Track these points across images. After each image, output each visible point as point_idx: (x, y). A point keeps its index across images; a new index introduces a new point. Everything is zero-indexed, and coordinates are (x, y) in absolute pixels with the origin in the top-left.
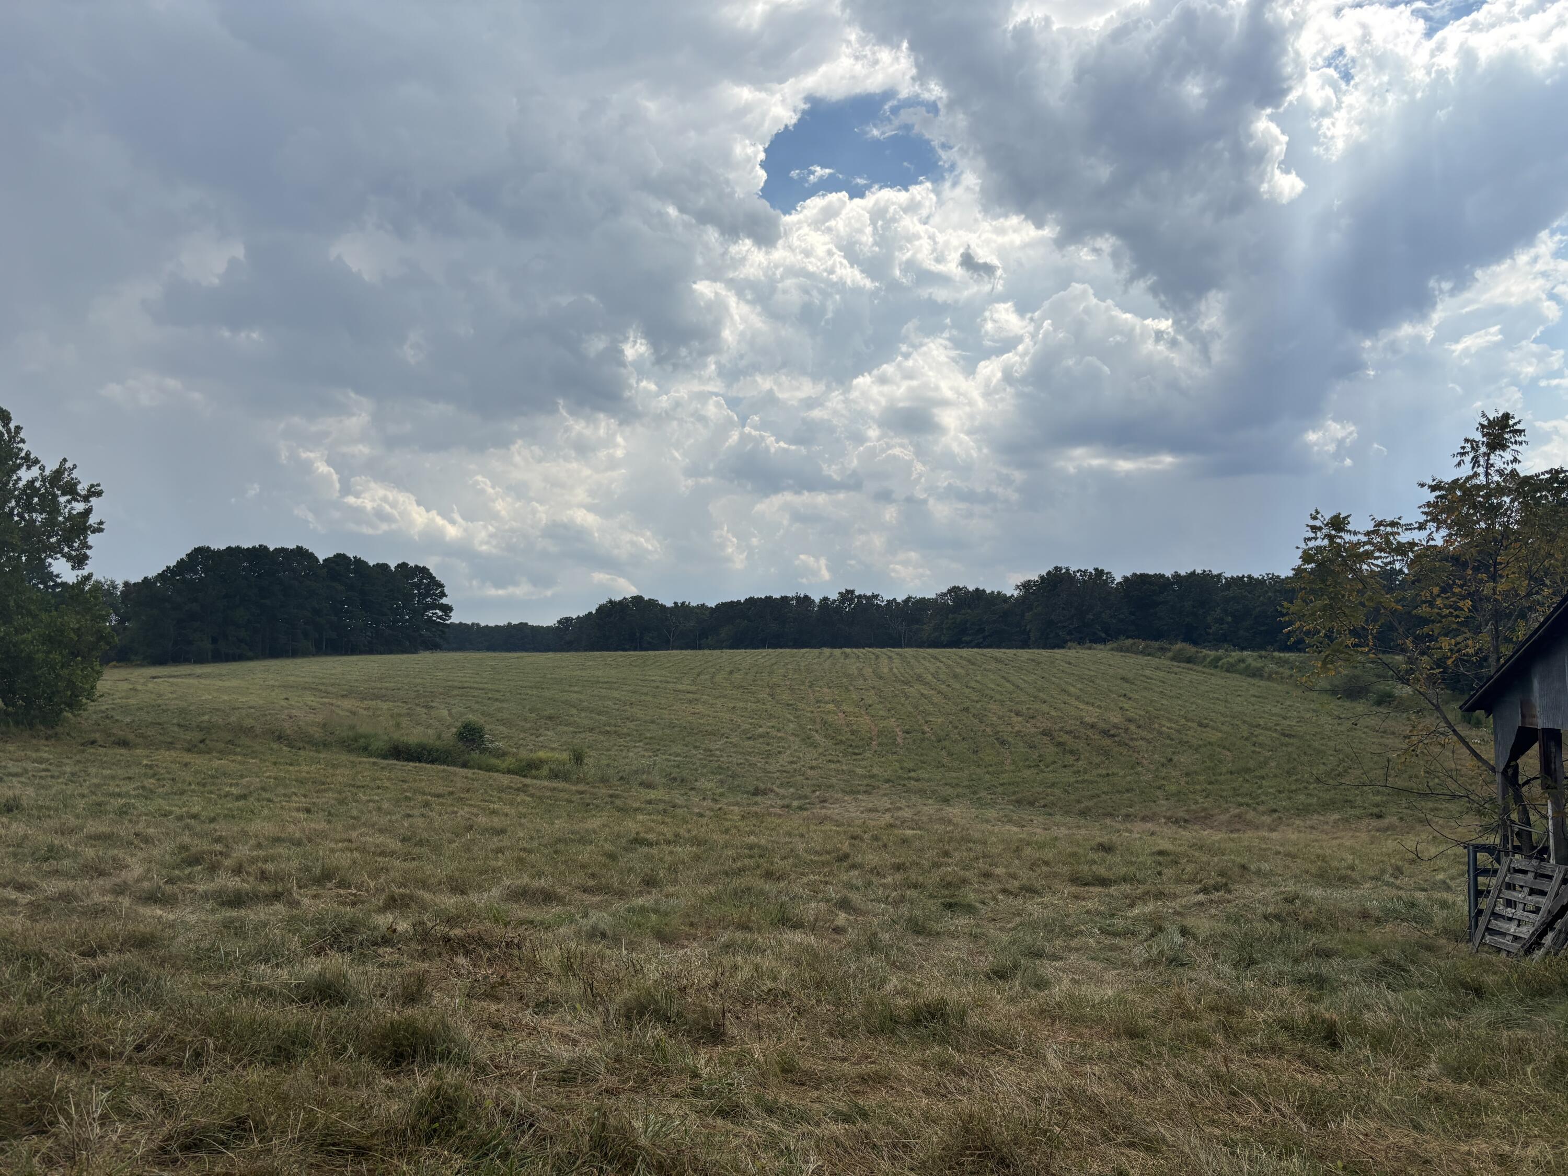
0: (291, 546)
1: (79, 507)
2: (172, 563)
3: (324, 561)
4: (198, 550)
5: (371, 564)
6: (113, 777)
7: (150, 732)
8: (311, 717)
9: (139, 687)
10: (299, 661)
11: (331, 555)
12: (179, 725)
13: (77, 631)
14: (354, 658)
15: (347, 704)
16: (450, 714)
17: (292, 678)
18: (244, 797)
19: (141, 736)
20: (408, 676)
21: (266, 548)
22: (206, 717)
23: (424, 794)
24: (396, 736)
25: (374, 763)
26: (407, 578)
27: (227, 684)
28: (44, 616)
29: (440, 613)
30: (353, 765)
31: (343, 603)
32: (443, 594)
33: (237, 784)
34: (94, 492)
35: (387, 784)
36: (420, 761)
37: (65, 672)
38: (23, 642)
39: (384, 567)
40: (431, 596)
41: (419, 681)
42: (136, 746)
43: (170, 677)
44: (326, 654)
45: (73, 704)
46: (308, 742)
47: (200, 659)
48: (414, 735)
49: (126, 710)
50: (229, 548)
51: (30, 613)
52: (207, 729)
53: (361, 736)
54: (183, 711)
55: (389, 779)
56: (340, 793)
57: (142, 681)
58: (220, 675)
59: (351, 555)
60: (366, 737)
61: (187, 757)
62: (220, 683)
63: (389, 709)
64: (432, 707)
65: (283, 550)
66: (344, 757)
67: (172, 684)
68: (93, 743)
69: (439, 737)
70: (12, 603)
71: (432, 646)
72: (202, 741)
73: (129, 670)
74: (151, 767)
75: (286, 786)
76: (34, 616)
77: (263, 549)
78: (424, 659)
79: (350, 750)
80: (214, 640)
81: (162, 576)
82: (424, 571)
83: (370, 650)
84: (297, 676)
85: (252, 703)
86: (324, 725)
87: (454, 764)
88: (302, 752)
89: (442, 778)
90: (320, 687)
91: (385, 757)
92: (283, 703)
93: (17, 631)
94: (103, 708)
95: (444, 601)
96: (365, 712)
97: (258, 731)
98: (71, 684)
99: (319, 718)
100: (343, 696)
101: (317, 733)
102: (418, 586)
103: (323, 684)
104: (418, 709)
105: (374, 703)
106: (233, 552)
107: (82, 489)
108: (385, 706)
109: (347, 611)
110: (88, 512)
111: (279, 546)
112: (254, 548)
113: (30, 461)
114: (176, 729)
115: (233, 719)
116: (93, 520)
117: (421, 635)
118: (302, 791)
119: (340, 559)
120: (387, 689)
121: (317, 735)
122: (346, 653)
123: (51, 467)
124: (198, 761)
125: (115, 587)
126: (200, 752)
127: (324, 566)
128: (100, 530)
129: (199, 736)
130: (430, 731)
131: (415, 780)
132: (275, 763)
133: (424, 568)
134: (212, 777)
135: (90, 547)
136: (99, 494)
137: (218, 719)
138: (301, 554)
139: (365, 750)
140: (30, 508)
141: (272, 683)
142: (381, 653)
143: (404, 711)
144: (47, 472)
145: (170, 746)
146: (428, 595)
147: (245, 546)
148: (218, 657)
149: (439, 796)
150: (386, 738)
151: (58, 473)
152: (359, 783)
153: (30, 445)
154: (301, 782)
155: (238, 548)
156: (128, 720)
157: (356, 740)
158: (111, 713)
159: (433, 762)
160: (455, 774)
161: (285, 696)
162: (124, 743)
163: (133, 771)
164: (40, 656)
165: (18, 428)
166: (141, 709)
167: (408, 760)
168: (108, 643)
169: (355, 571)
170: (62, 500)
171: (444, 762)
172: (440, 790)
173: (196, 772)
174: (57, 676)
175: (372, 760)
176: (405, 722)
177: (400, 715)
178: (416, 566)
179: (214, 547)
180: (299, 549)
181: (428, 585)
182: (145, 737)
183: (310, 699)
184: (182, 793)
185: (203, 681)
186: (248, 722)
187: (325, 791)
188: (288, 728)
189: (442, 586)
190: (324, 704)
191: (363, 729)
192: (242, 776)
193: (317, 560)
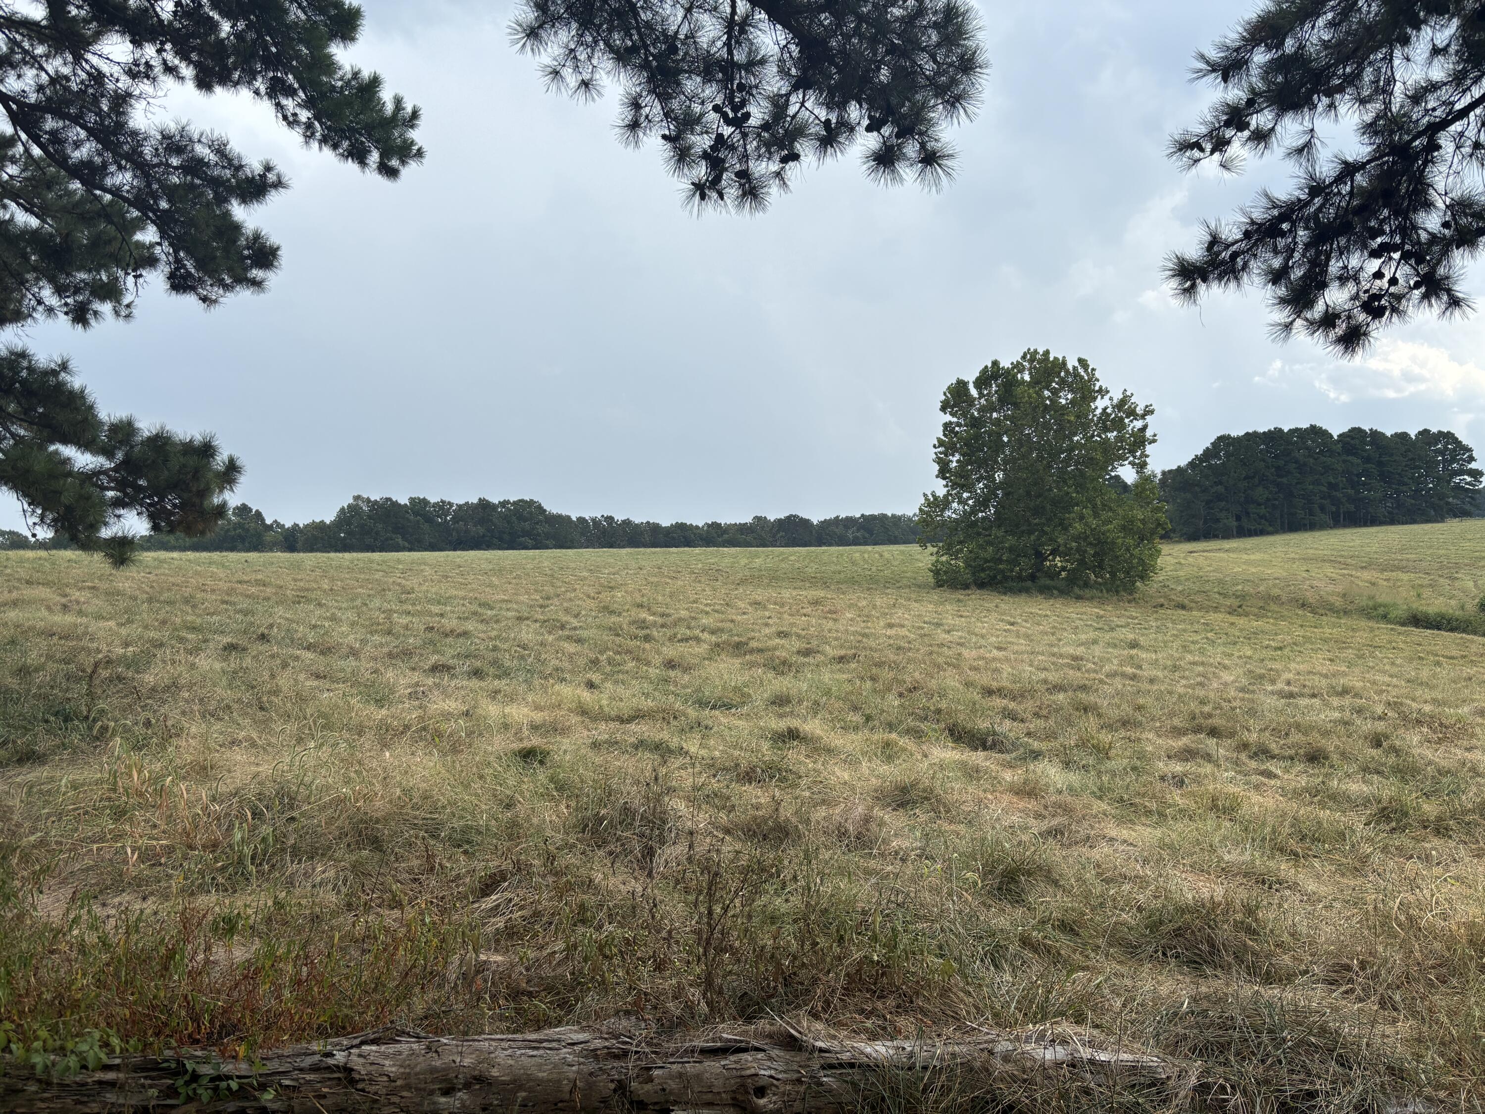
0: (1305, 425)
1: (1139, 424)
2: (1200, 452)
3: (1339, 436)
4: (1221, 439)
5: (1389, 434)
6: (1185, 630)
7: (1198, 598)
8: (1331, 588)
9: (1183, 561)
10: (1317, 534)
11: (1346, 430)
12: (1219, 593)
13: (1143, 521)
14: (1373, 530)
15: (1366, 575)
16: (1476, 586)
17: (1312, 551)
18: (1280, 649)
19: (1192, 601)
20: (1430, 547)
21: (1281, 430)
22: (1240, 587)
23: (1437, 655)
24: (1414, 606)
25: (1392, 629)
26: (1430, 444)
27: (1252, 557)
28: (1120, 512)
29: (1468, 479)
30: (1372, 630)
31: (1359, 476)
32: (1471, 459)
33: (1273, 640)
34: (1148, 411)
35: (1401, 645)
36: (1439, 629)
37: (1136, 552)
38: (1109, 531)
39: (1404, 436)
40: (1458, 461)
41: (1442, 552)
42: (1191, 609)
43: (1204, 551)
44: (1345, 526)
45: (1143, 577)
46: (1329, 610)
47: (1227, 535)
48: (1434, 605)
49: (1178, 580)
50: (1247, 434)
51: (1111, 509)
52: (1242, 597)
53: (1380, 605)
54: (1221, 582)
55: (1405, 642)
56: (1359, 650)
57: (1182, 555)
58: (1245, 549)
59: (1366, 428)
60: (1385, 606)
61: (1233, 619)
62: (1245, 557)
63: (1410, 581)
64: (1457, 579)
65: (1297, 430)
66: (1363, 623)
67: (1206, 558)
68: (1162, 606)
69: (1462, 608)
70: (1099, 503)
71: (1462, 513)
72: (1240, 607)
73: (1171, 546)
74: (1207, 624)
75: (1312, 643)
76: (1114, 511)
77: (1278, 431)
78: (1453, 527)
79: (1370, 618)
80: (1238, 518)
81: (1191, 464)
82: (1449, 437)
83: (1392, 521)
84: (1316, 549)
85: (1276, 575)
86: (1344, 595)
87: (1475, 633)
88: (1324, 618)
89: (1458, 644)
90: (1339, 559)
91: (1403, 624)
92: (1305, 575)
93: (1104, 524)
94: (1161, 578)
95: (1473, 466)
96: (1385, 583)
97: (1284, 599)
98: (1142, 561)
99: (1339, 589)
100: (1362, 568)
101: (1338, 602)
102: (1442, 453)
103: (1342, 556)
104: (1441, 580)
105: (1394, 574)
106: (1251, 437)
107: (1139, 410)
108: (1405, 577)
109: (1364, 484)
110: (1145, 427)
111: (1293, 427)
112: (1270, 431)
113: (1103, 392)
114: (1217, 596)
115: (1262, 588)
116: (1149, 433)
117: (1448, 503)
118: (1326, 647)
119: (1356, 432)
120: (1408, 560)
121: (1337, 604)
122: (1365, 525)
123: (1117, 396)
124: (1241, 622)
125: (1155, 476)
126: (1239, 615)
127: (1338, 441)
128: (1154, 441)
129: (1236, 603)
130: (1453, 602)
131: (1430, 644)
132: (1302, 626)
133: (1449, 433)
134: (1254, 633)
135: (1147, 456)
136: (1152, 412)
137: (1249, 588)
138: (1315, 432)
139: (1385, 617)
140: (1106, 429)
141: (1292, 555)
142: (1403, 524)
143: (1426, 582)
144: (1115, 401)
145: (1216, 609)
146: (1453, 460)
147: (1261, 430)
148: (1243, 533)
149: (1452, 658)
150: (1405, 607)
151: (1123, 402)
152: (1375, 644)
153: (1102, 382)
154: (1325, 640)
155: (1255, 433)
156: (1180, 588)
157: (1375, 608)
158: (1167, 583)
159: (1452, 630)
160: (1472, 642)
161: (1305, 568)
162: (1183, 607)
163: (1196, 627)
164: (1120, 541)
165: (1093, 370)
166: (1188, 579)
167: (1427, 628)
168: (1164, 529)
169: (1371, 443)
170: (1127, 421)
171: (1464, 631)
172: (1454, 653)
173: (1241, 630)
174: (1132, 555)
175: (1389, 626)
176: (1427, 593)
177: (1422, 586)
178: (1440, 432)
179: (1234, 434)
180: (1313, 427)
181: (1454, 450)
182: (1197, 603)
183: (1329, 570)
184: (1235, 643)
185: (1231, 555)
186: (1276, 592)
187: (1346, 648)
188: (1311, 597)
189: (1470, 450)
190: (1344, 575)
191: (1382, 598)
192: (1276, 634)
193: (1331, 436)
